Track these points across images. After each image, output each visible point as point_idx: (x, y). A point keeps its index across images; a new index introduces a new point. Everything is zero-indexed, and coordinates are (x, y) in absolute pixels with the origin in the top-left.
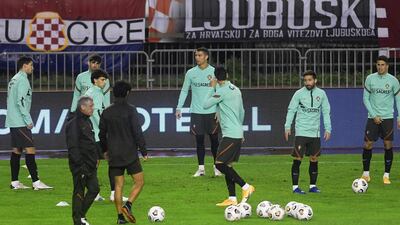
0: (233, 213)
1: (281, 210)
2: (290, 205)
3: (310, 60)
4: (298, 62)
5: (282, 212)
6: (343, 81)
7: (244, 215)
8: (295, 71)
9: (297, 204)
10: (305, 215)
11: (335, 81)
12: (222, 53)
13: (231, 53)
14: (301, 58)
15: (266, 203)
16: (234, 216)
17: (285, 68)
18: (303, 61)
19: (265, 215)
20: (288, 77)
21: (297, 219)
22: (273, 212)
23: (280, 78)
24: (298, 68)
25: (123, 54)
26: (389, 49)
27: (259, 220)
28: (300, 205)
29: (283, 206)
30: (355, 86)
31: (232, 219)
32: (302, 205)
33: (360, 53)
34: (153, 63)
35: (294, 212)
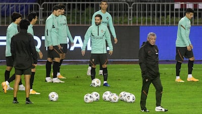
0: (89, 98)
1: (117, 97)
2: (122, 93)
3: (134, 9)
4: (127, 10)
5: (118, 98)
6: (153, 22)
7: (95, 99)
8: (126, 15)
9: (126, 93)
10: (131, 100)
11: (149, 22)
12: (83, 5)
13: (89, 4)
14: (129, 8)
15: (108, 92)
16: (90, 100)
17: (120, 14)
18: (130, 10)
19: (108, 99)
20: (121, 19)
21: (126, 102)
22: (112, 98)
23: (117, 19)
24: (127, 14)
25: (26, 5)
26: (180, 3)
27: (104, 102)
28: (128, 94)
29: (118, 94)
30: (160, 25)
31: (88, 101)
32: (129, 94)
33: (163, 6)
34: (43, 10)
35: (124, 98)
